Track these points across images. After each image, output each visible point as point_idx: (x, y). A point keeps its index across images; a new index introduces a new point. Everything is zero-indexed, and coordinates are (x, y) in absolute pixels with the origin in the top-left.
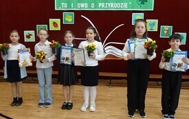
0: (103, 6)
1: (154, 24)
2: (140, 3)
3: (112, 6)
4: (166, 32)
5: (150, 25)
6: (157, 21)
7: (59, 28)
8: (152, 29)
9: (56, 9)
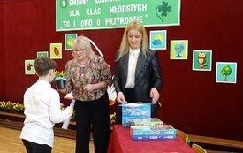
0: (111, 22)
1: (182, 48)
2: (160, 14)
3: (122, 21)
4: (201, 61)
5: (177, 49)
6: (186, 42)
7: (60, 57)
8: (179, 56)
9: (57, 30)
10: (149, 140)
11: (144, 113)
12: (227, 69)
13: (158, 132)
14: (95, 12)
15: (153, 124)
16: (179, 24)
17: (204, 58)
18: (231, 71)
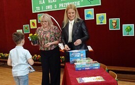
0: (62, 6)
1: (103, 18)
4: (114, 24)
5: (100, 18)
6: (105, 15)
7: (36, 27)
8: (102, 23)
9: (33, 12)
10: (84, 70)
11: (82, 55)
12: (129, 28)
13: (89, 65)
14: (53, 1)
15: (87, 61)
16: (100, 4)
17: (116, 23)
18: (131, 29)
